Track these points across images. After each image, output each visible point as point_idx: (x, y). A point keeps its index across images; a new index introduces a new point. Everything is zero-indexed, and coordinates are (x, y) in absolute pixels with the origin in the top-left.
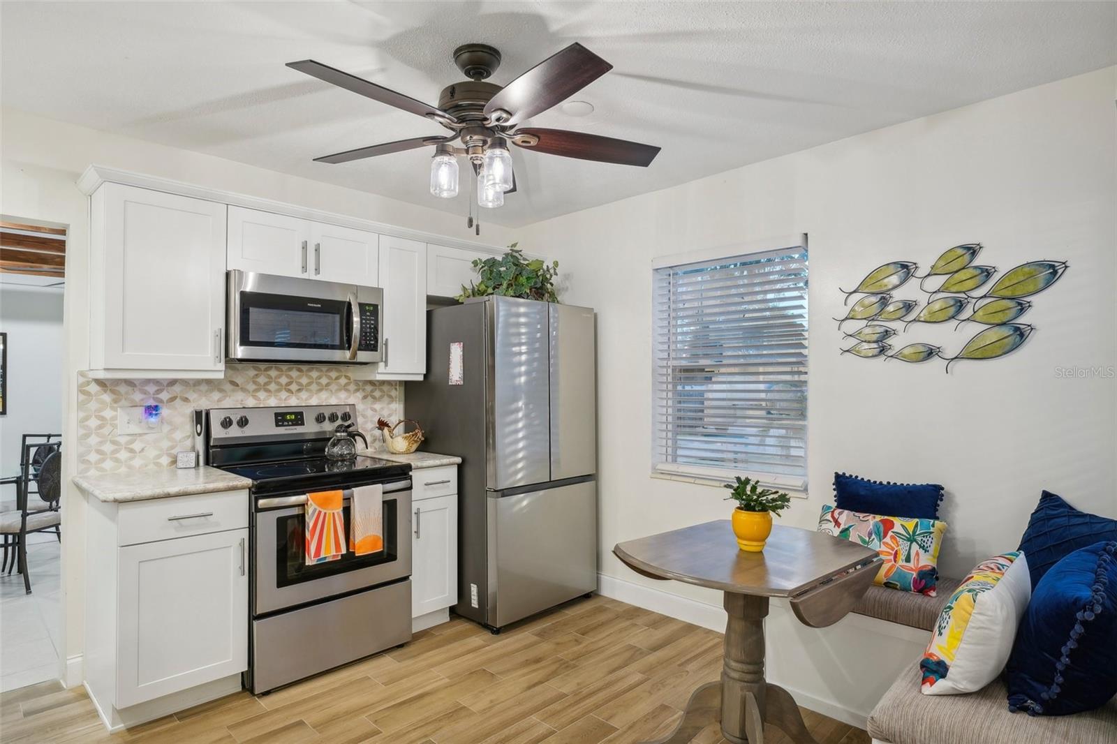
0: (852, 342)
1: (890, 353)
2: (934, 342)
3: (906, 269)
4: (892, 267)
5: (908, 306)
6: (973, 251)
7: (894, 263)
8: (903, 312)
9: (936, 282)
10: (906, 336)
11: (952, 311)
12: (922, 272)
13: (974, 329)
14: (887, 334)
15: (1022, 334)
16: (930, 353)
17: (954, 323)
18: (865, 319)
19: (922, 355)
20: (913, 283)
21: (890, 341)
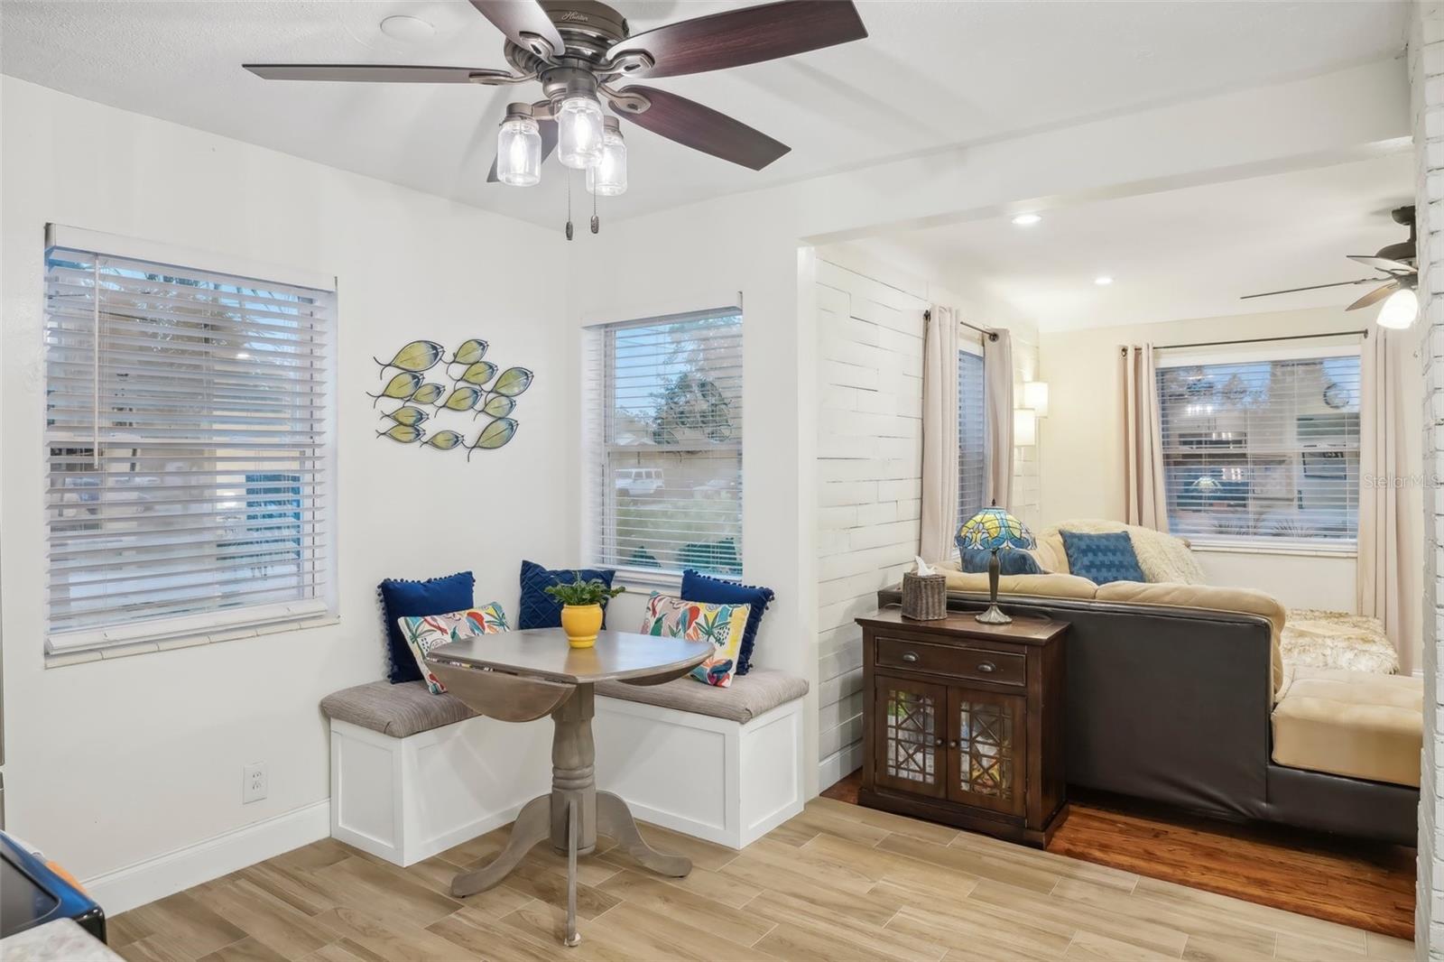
0: (389, 424)
1: (424, 439)
2: (460, 431)
3: (436, 351)
4: (423, 344)
5: (438, 390)
6: (482, 345)
7: (426, 342)
8: (434, 395)
9: (458, 370)
10: (438, 422)
11: (471, 400)
12: (448, 357)
13: (484, 420)
14: (421, 417)
15: (512, 426)
16: (456, 440)
17: (471, 413)
18: (402, 398)
19: (452, 442)
20: (440, 366)
21: (423, 426)
